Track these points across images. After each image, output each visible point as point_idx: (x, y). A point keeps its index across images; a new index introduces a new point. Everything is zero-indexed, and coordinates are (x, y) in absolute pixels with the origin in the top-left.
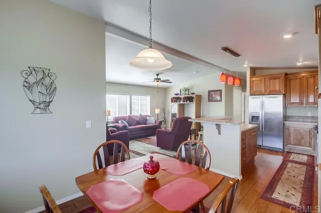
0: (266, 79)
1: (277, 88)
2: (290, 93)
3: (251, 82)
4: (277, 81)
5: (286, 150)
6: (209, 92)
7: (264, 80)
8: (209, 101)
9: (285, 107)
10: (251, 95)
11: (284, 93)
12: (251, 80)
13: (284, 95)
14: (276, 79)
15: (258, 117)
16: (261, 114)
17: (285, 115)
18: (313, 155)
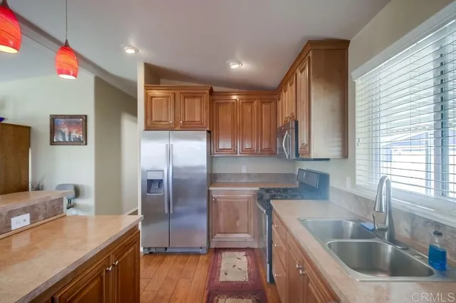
0: (178, 96)
1: (197, 119)
2: (218, 129)
3: (149, 100)
4: (197, 101)
5: (213, 246)
6: (53, 119)
7: (172, 96)
8: (52, 143)
9: (211, 158)
10: (147, 128)
11: (208, 129)
12: (146, 95)
13: (209, 132)
14: (194, 97)
15: (160, 182)
16: (166, 175)
17: (210, 172)
18: (252, 247)
